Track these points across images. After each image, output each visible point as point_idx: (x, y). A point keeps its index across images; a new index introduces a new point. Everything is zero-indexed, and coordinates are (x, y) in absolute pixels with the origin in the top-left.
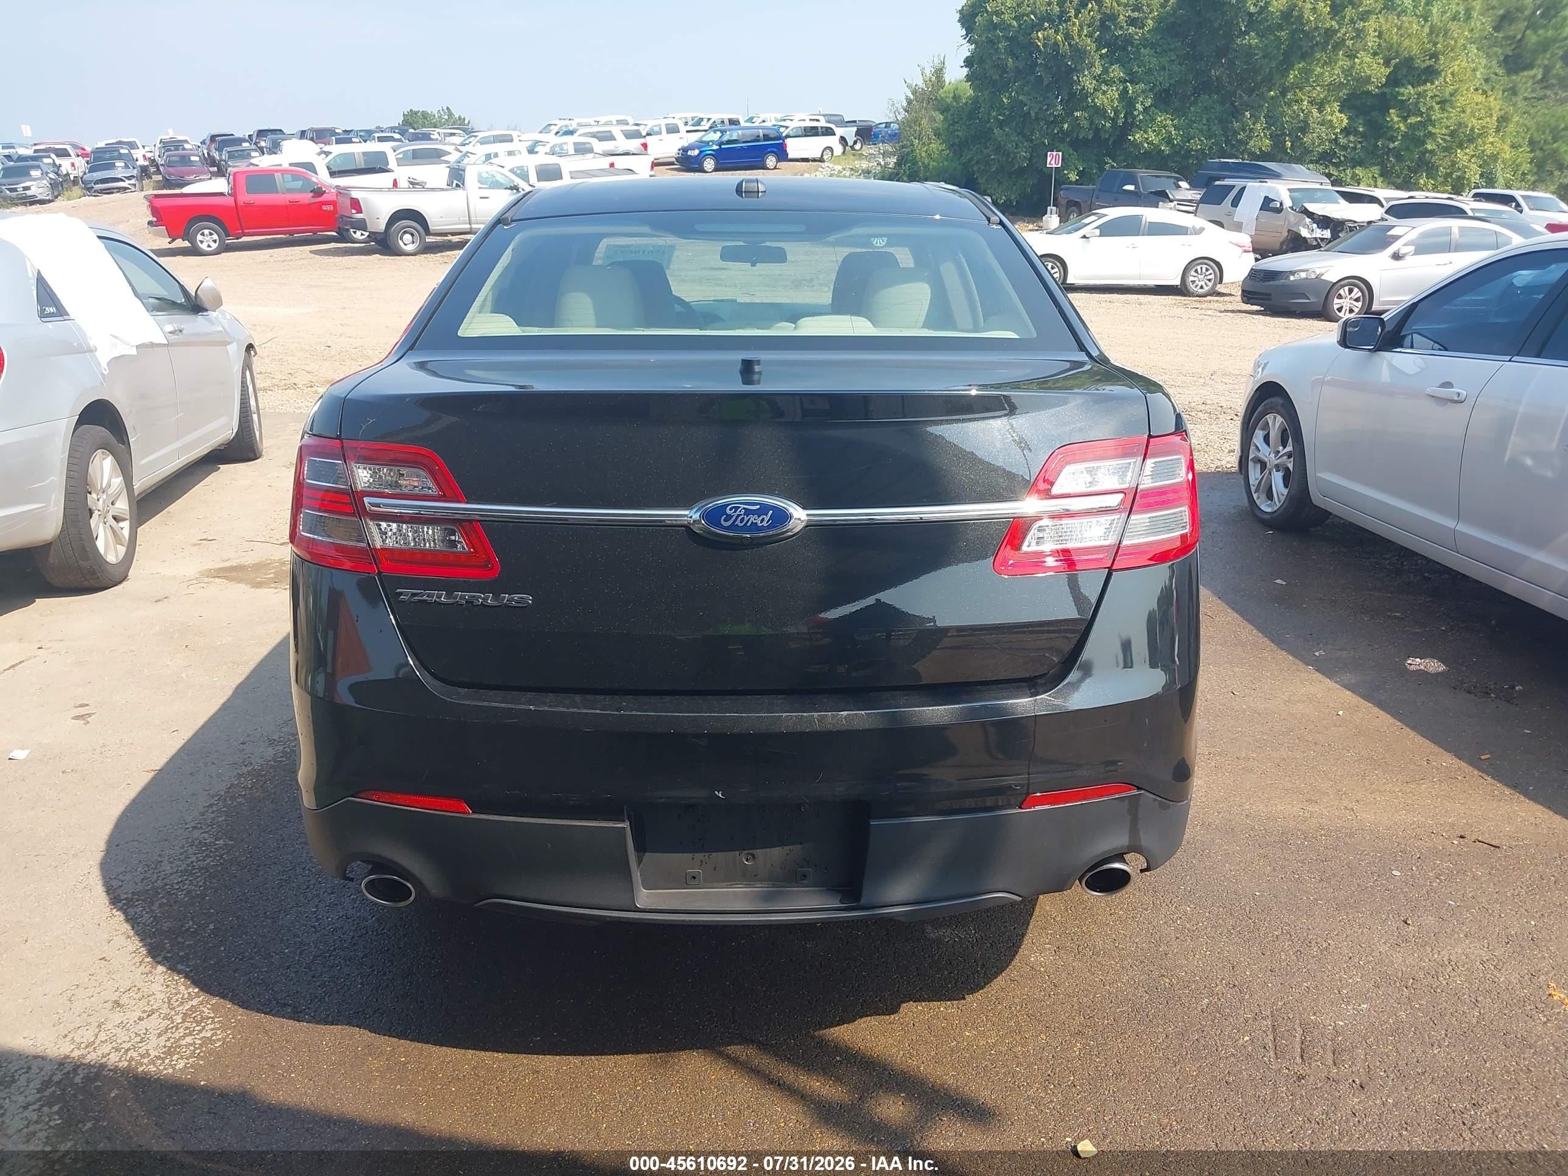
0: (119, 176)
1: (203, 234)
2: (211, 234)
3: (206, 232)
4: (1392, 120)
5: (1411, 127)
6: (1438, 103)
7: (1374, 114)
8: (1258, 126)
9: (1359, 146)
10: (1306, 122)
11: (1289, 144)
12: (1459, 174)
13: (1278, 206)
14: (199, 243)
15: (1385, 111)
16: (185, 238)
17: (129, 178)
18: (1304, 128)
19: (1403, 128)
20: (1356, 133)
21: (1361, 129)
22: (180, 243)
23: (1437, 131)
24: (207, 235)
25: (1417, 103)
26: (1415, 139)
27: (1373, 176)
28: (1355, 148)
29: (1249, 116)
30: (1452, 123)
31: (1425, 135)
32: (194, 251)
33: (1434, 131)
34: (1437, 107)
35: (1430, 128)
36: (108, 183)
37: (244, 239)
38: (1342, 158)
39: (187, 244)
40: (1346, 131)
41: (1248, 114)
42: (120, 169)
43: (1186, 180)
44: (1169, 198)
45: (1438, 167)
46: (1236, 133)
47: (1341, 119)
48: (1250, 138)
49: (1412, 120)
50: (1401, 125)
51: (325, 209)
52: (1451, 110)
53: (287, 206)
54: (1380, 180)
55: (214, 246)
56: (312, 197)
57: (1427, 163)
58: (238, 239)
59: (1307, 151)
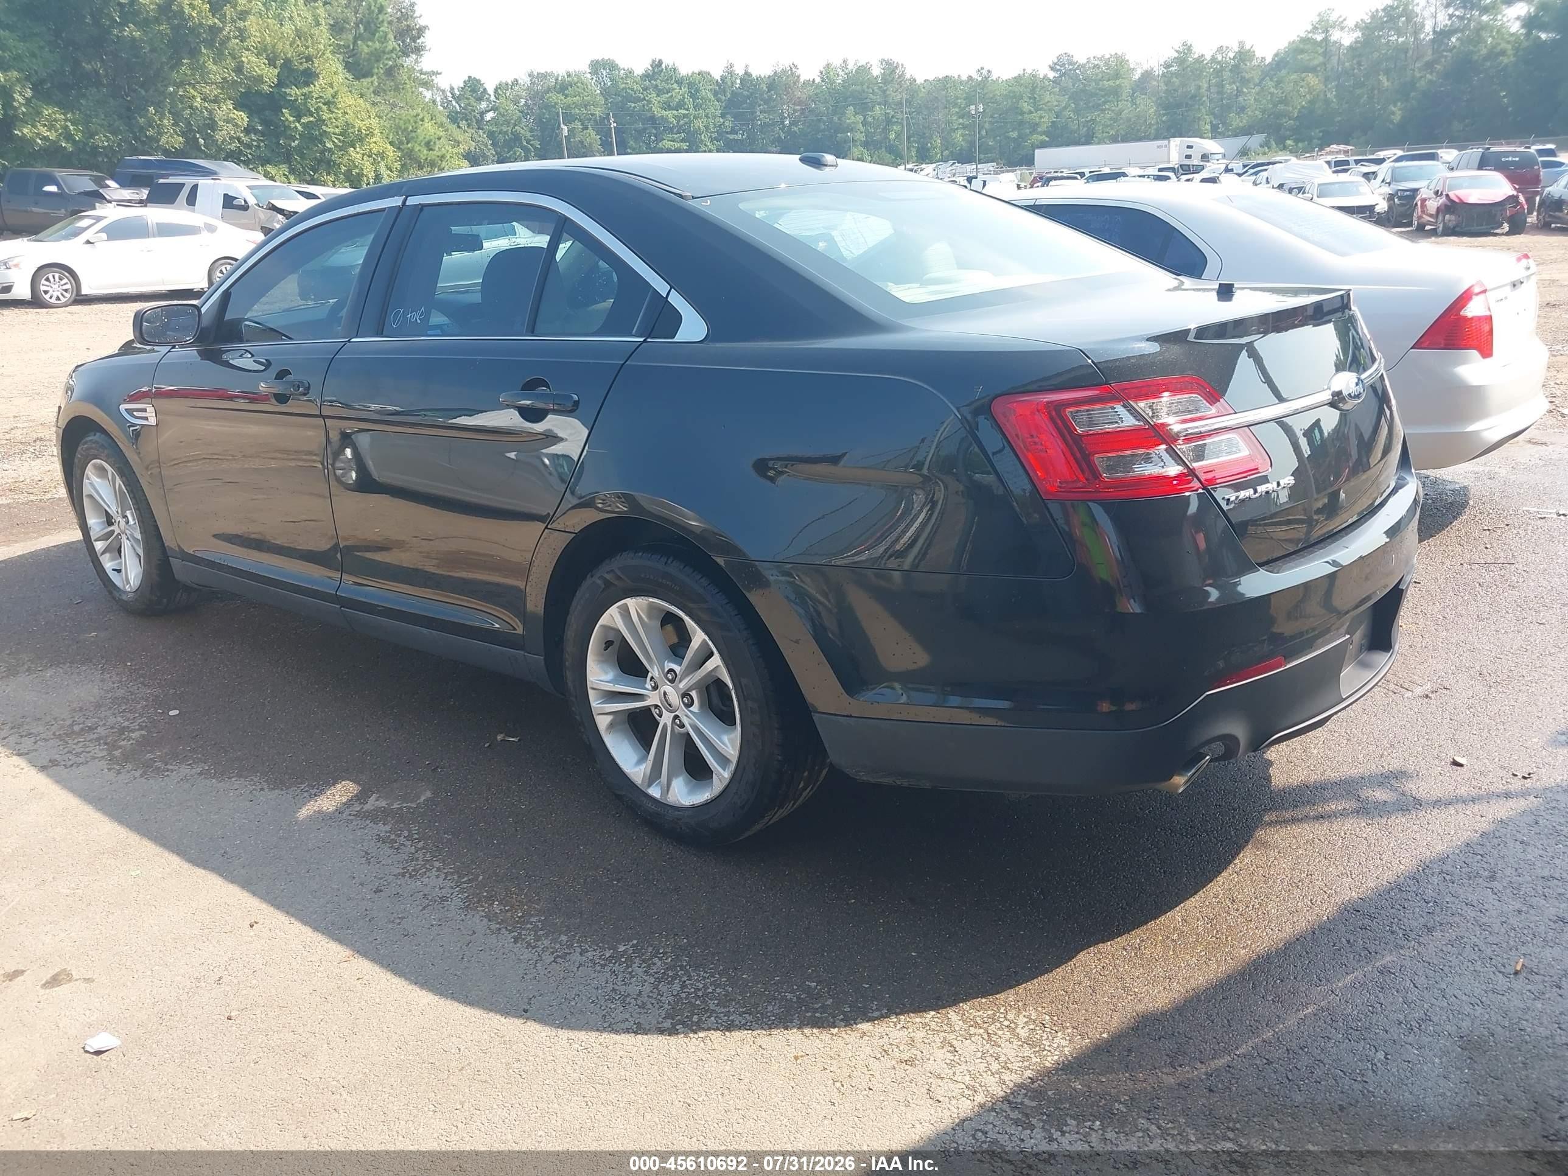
4: (287, 119)
5: (305, 126)
6: (324, 104)
7: (267, 113)
8: (165, 122)
9: (262, 144)
10: (211, 119)
11: (202, 141)
12: (357, 171)
13: (243, 203)
15: (278, 110)
18: (212, 125)
19: (300, 128)
20: (256, 132)
21: (260, 128)
23: (332, 130)
25: (305, 104)
26: (314, 136)
27: (284, 175)
28: (258, 147)
29: (154, 112)
30: (341, 122)
31: (321, 135)
33: (328, 130)
34: (325, 108)
35: (324, 127)
38: (250, 156)
40: (247, 131)
41: (151, 109)
43: (113, 179)
44: (105, 199)
45: (339, 165)
46: (142, 129)
47: (242, 118)
48: (161, 134)
49: (304, 120)
50: (297, 124)
52: (336, 111)
54: (292, 178)
57: (328, 162)
59: (220, 149)
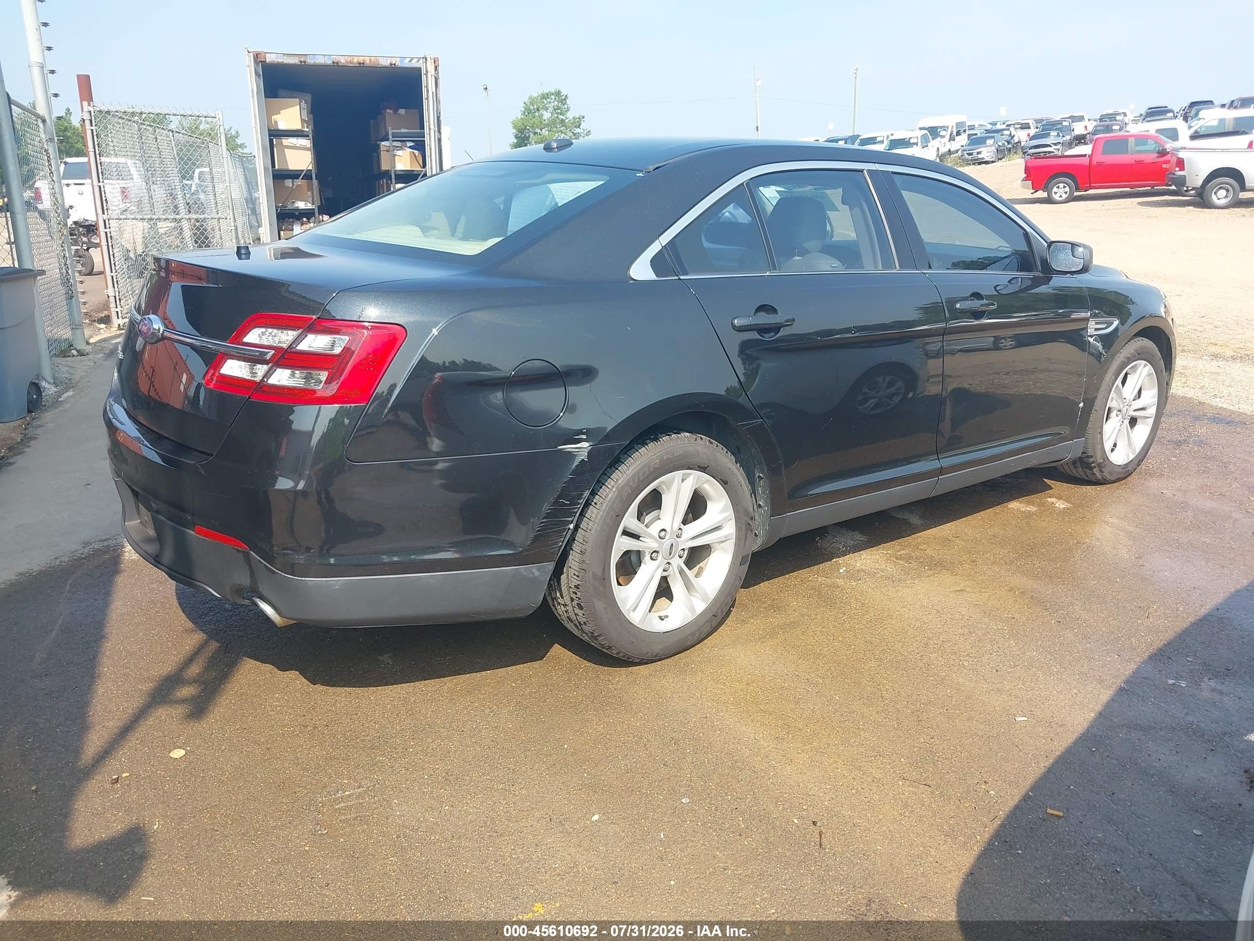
0: (1048, 143)
1: (1058, 187)
2: (1064, 187)
3: (1061, 185)
14: (1053, 193)
16: (1045, 190)
17: (1055, 144)
22: (1041, 194)
24: (1061, 188)
32: (1049, 201)
36: (1039, 148)
37: (1091, 192)
39: (1045, 195)
42: (1052, 137)
51: (1165, 167)
53: (1132, 165)
55: (1065, 196)
56: (1157, 157)
58: (1086, 191)
